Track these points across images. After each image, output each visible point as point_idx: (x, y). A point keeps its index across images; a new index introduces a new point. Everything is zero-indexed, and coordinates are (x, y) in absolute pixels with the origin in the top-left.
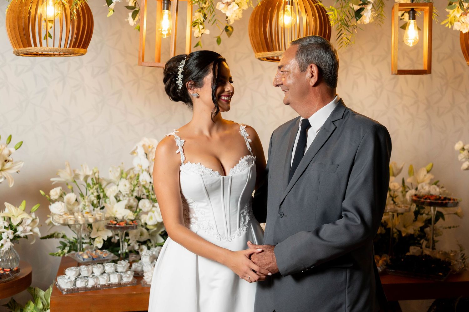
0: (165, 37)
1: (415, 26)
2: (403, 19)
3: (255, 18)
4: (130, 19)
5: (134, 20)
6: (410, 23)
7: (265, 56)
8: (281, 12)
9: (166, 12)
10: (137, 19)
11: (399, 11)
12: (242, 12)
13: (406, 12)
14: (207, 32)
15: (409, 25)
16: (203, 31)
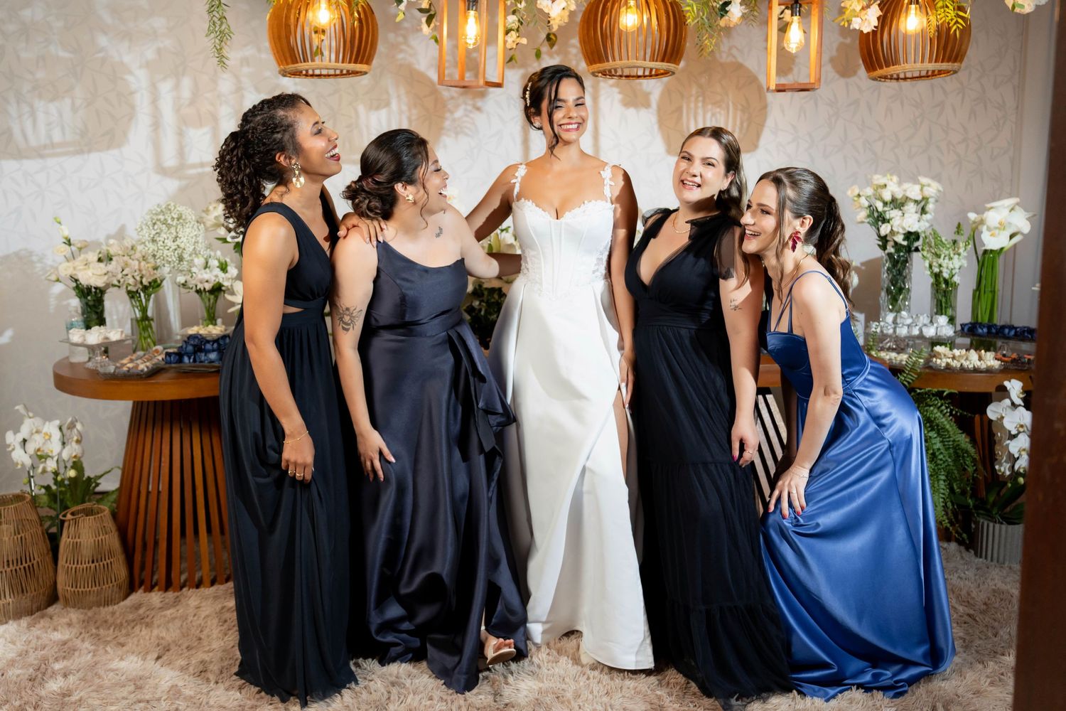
0: (471, 47)
1: (799, 26)
2: (783, 18)
3: (589, 16)
4: (425, 27)
5: (429, 26)
6: (792, 22)
7: (601, 69)
8: (623, 9)
9: (472, 13)
10: (432, 25)
11: (779, 5)
12: (568, 14)
13: (787, 8)
14: (524, 41)
15: (791, 24)
16: (518, 40)
